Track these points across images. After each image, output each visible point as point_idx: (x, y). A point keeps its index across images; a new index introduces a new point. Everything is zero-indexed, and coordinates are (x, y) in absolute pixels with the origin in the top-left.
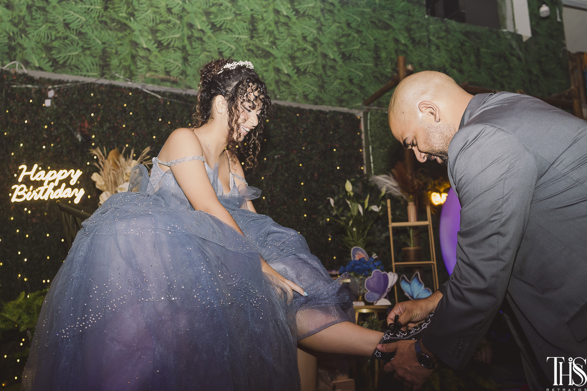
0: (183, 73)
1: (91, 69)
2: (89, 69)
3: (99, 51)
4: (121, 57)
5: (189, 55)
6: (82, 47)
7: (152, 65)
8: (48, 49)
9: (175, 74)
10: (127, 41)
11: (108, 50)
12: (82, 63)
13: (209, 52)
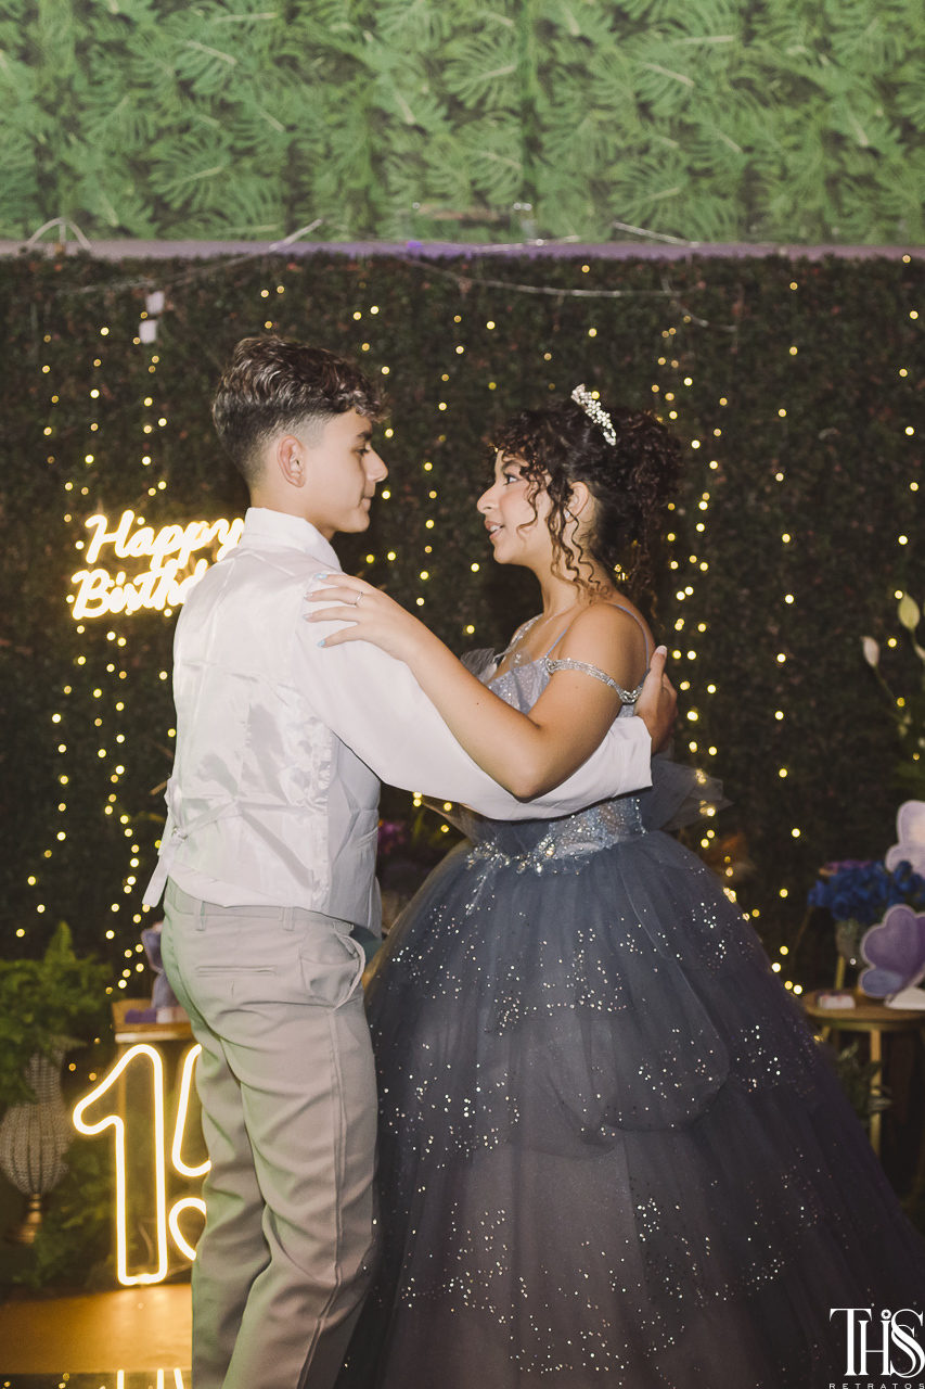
0: (529, 192)
1: (258, 214)
2: (253, 215)
3: (280, 155)
4: (342, 163)
5: (545, 129)
6: (231, 148)
7: (432, 179)
8: (140, 168)
9: (501, 194)
10: (355, 111)
11: (304, 146)
12: (234, 199)
13: (608, 108)
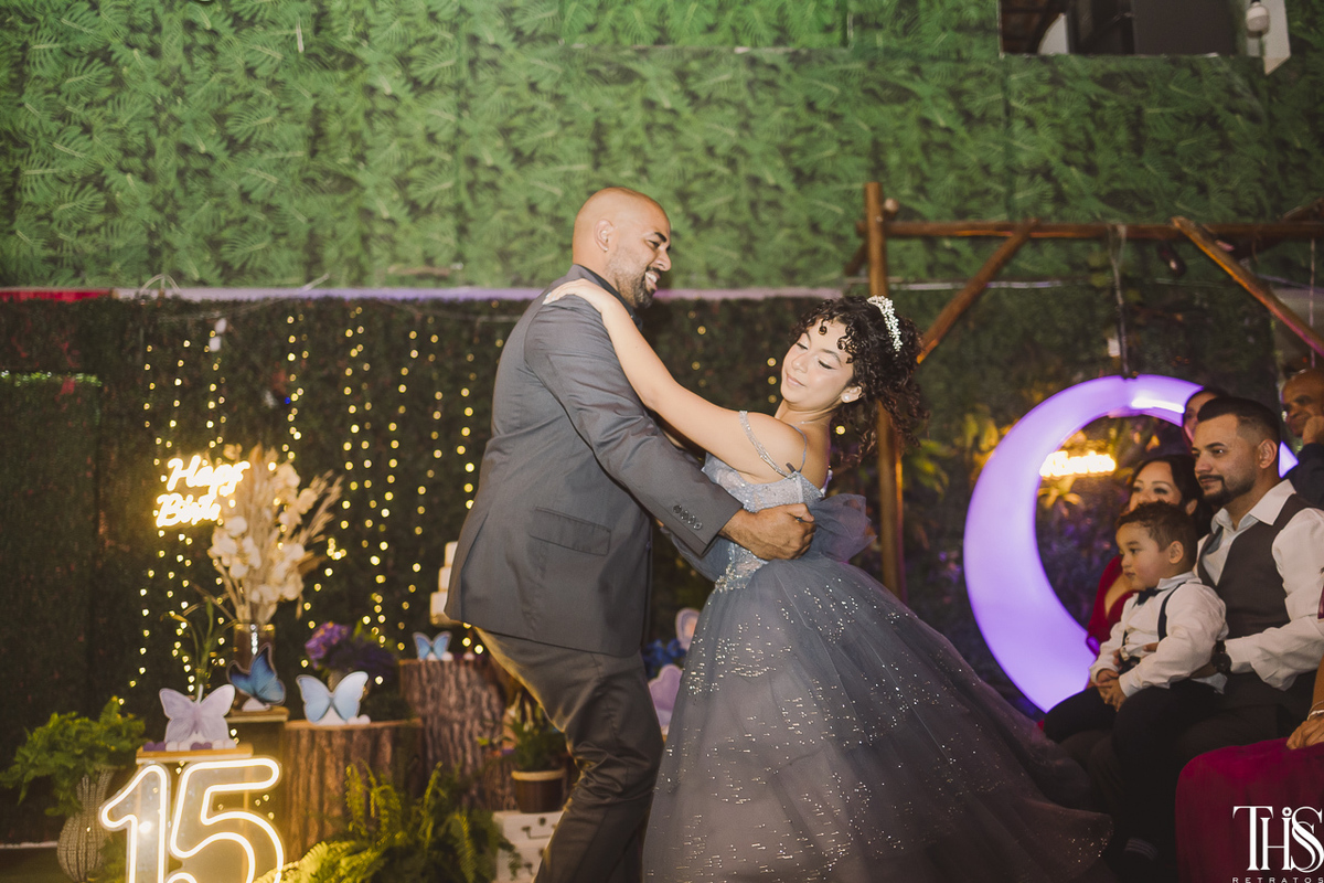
0: (459, 257)
1: (289, 272)
2: (285, 272)
3: (303, 236)
4: (342, 241)
5: (470, 220)
7: (400, 251)
8: (214, 244)
9: (443, 258)
10: (352, 210)
11: (319, 231)
12: (273, 262)
13: (509, 208)
